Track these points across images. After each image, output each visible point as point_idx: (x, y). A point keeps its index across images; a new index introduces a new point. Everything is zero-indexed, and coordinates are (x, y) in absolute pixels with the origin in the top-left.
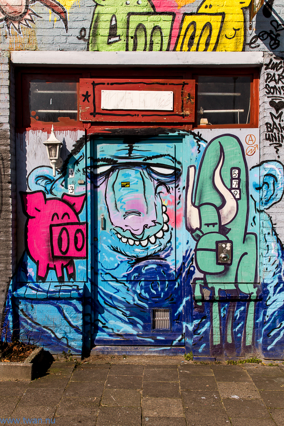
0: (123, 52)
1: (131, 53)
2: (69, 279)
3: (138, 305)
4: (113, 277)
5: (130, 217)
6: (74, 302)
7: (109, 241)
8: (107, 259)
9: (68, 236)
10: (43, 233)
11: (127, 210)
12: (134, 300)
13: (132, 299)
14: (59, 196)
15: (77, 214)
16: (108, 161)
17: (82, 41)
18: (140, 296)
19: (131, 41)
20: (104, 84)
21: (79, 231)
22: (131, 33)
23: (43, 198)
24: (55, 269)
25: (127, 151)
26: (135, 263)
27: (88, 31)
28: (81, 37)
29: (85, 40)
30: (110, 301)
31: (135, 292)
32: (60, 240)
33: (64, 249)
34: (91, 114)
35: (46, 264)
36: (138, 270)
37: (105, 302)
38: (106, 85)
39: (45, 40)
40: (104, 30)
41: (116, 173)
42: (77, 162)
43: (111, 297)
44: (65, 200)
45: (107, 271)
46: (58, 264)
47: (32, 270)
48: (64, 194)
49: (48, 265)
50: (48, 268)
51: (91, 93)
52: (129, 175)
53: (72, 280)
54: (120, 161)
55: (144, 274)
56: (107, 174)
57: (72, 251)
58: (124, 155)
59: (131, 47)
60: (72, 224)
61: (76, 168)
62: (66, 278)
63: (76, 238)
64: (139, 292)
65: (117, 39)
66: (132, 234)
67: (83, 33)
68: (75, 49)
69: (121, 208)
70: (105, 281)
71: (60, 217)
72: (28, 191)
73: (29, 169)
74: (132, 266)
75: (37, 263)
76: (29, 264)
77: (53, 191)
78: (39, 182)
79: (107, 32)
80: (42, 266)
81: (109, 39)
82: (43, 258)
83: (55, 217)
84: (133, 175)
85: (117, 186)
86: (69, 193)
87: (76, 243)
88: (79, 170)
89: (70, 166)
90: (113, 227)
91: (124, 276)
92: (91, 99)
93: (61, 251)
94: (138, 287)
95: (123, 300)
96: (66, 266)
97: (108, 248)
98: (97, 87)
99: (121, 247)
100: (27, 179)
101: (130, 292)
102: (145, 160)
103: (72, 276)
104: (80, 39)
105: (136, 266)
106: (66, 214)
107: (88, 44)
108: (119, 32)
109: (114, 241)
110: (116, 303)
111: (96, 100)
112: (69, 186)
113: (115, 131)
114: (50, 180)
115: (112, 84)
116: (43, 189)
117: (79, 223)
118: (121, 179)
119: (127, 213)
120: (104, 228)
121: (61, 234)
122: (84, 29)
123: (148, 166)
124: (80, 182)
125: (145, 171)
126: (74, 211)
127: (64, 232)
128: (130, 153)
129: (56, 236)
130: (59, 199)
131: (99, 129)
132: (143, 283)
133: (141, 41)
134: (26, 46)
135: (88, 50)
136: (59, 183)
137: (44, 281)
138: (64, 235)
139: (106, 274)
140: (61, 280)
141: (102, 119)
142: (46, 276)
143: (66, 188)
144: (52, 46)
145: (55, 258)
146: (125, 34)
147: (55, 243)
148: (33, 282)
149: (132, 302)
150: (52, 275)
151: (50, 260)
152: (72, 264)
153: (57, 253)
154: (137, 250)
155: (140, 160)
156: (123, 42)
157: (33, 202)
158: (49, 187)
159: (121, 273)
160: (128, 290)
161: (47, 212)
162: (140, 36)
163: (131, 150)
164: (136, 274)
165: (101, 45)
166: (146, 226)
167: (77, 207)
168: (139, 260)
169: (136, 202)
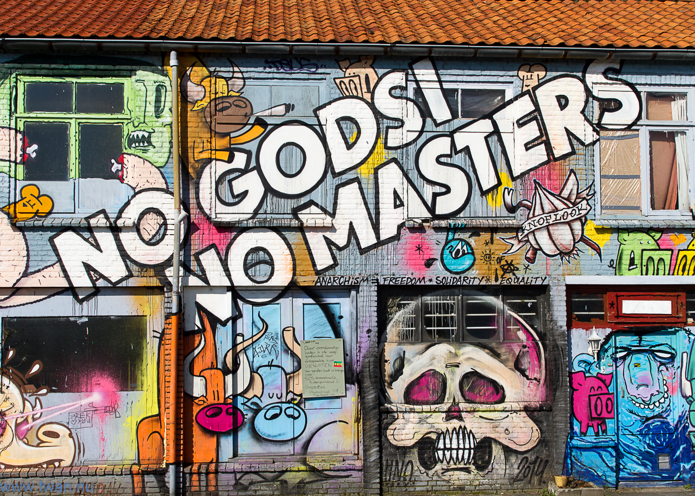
0: (639, 275)
1: (644, 276)
2: (603, 434)
3: (647, 452)
4: (630, 432)
5: (641, 388)
6: (610, 449)
7: (627, 406)
8: (625, 419)
9: (601, 403)
10: (584, 401)
11: (639, 383)
12: (645, 448)
13: (643, 448)
14: (595, 375)
15: (607, 387)
16: (624, 349)
17: (611, 268)
18: (648, 445)
19: (644, 268)
20: (624, 296)
21: (609, 399)
22: (644, 263)
23: (583, 376)
24: (593, 426)
25: (638, 342)
26: (645, 422)
27: (615, 262)
28: (611, 266)
29: (614, 268)
30: (628, 449)
31: (645, 442)
32: (596, 406)
33: (599, 412)
34: (616, 317)
35: (586, 423)
36: (647, 426)
37: (624, 450)
38: (625, 297)
39: (586, 267)
40: (626, 261)
41: (630, 357)
42: (606, 351)
43: (628, 446)
44: (599, 377)
45: (626, 428)
46: (595, 423)
47: (577, 428)
48: (598, 373)
49: (588, 423)
50: (588, 426)
51: (615, 302)
52: (640, 359)
53: (604, 434)
54: (633, 348)
55: (652, 429)
56: (624, 358)
57: (605, 414)
58: (636, 344)
59: (644, 272)
60: (604, 394)
61: (606, 354)
62: (601, 433)
63: (607, 404)
64: (648, 442)
65: (635, 266)
66: (643, 401)
67: (612, 263)
68: (606, 274)
69: (635, 382)
70: (624, 434)
71: (596, 389)
72: (573, 371)
73: (573, 356)
74: (643, 424)
75: (580, 423)
76: (575, 423)
77: (591, 371)
78: (581, 365)
79: (628, 262)
80: (584, 425)
81: (630, 266)
82: (585, 419)
83: (592, 390)
84: (642, 358)
85: (632, 366)
86: (602, 373)
87: (607, 408)
88: (608, 356)
89: (602, 353)
90: (629, 396)
91: (638, 431)
92: (615, 306)
93: (597, 413)
94: (647, 438)
95: (637, 448)
96: (600, 425)
97: (626, 411)
98: (619, 298)
99: (635, 410)
100: (573, 363)
101: (641, 443)
102: (650, 348)
103: (605, 431)
104: (609, 267)
105: (646, 423)
106: (599, 387)
107: (616, 271)
108: (636, 262)
109: (630, 406)
110: (632, 451)
111: (619, 307)
112: (601, 368)
113: (632, 328)
114: (588, 363)
115: (629, 296)
116: (584, 370)
117: (609, 394)
118: (634, 361)
119: (639, 386)
120: (623, 397)
121: (596, 401)
122: (612, 260)
123: (652, 352)
124: (609, 364)
125: (651, 356)
126: (605, 385)
127: (599, 400)
128: (640, 343)
129: (593, 403)
130: (594, 377)
131: (620, 327)
132: (650, 436)
133: (651, 268)
134: (574, 272)
135: (616, 275)
136: (594, 365)
137: (585, 436)
138: (599, 402)
139: (625, 429)
140: (597, 434)
141: (623, 320)
142: (586, 432)
143: (600, 369)
144: (590, 272)
145: (592, 419)
146: (640, 264)
147: (593, 408)
148: (578, 436)
149: (643, 450)
150: (591, 431)
151: (589, 420)
152: (604, 423)
153: (594, 415)
154: (646, 412)
155: (647, 348)
156: (639, 269)
157: (577, 379)
158: (587, 368)
159: (636, 429)
160: (640, 441)
161: (587, 386)
162: (650, 265)
163: (640, 341)
164: (646, 429)
165: (624, 271)
166: (652, 395)
167: (607, 382)
168: (648, 419)
169: (645, 378)
